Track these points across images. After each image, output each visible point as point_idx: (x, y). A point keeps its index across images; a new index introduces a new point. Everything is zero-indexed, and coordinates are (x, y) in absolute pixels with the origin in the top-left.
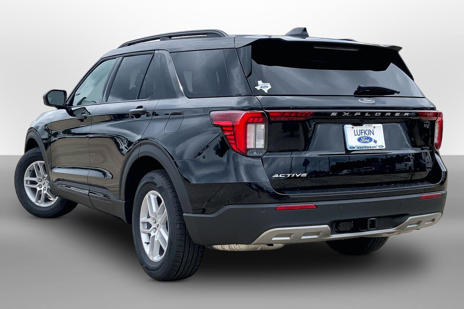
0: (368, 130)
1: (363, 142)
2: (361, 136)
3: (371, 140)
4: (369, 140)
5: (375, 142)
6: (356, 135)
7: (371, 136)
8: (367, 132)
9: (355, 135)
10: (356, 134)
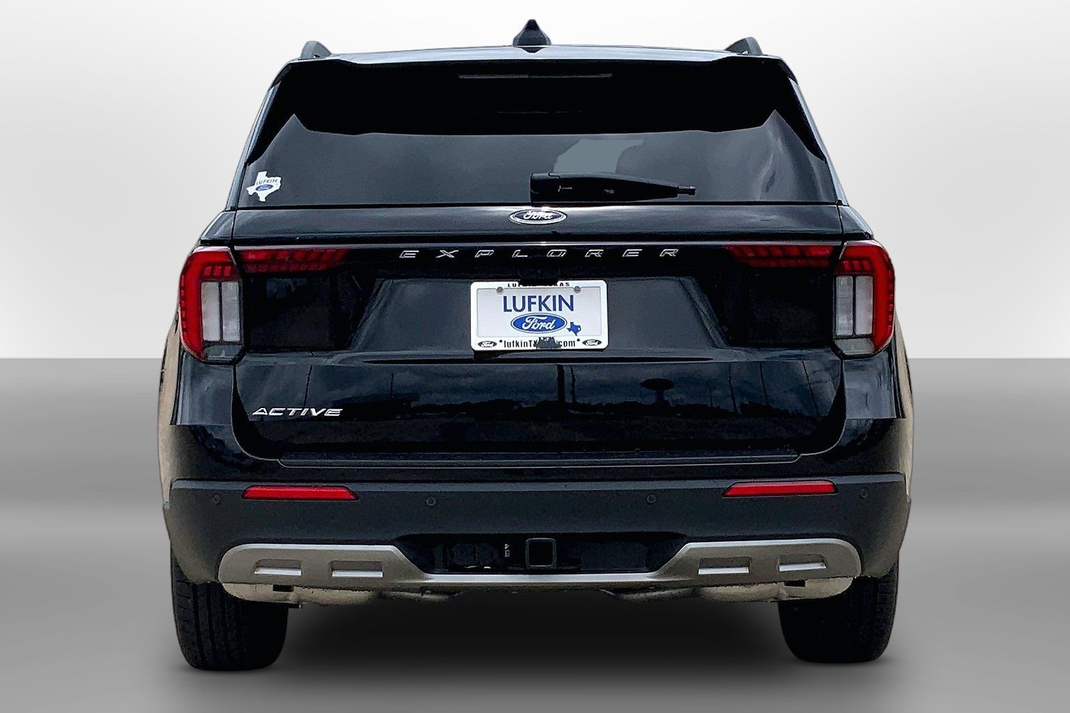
0: (554, 297)
1: (530, 329)
2: (526, 312)
3: (559, 323)
4: (551, 324)
5: (575, 329)
6: (511, 311)
7: (565, 313)
8: (549, 303)
9: (506, 310)
10: (510, 306)
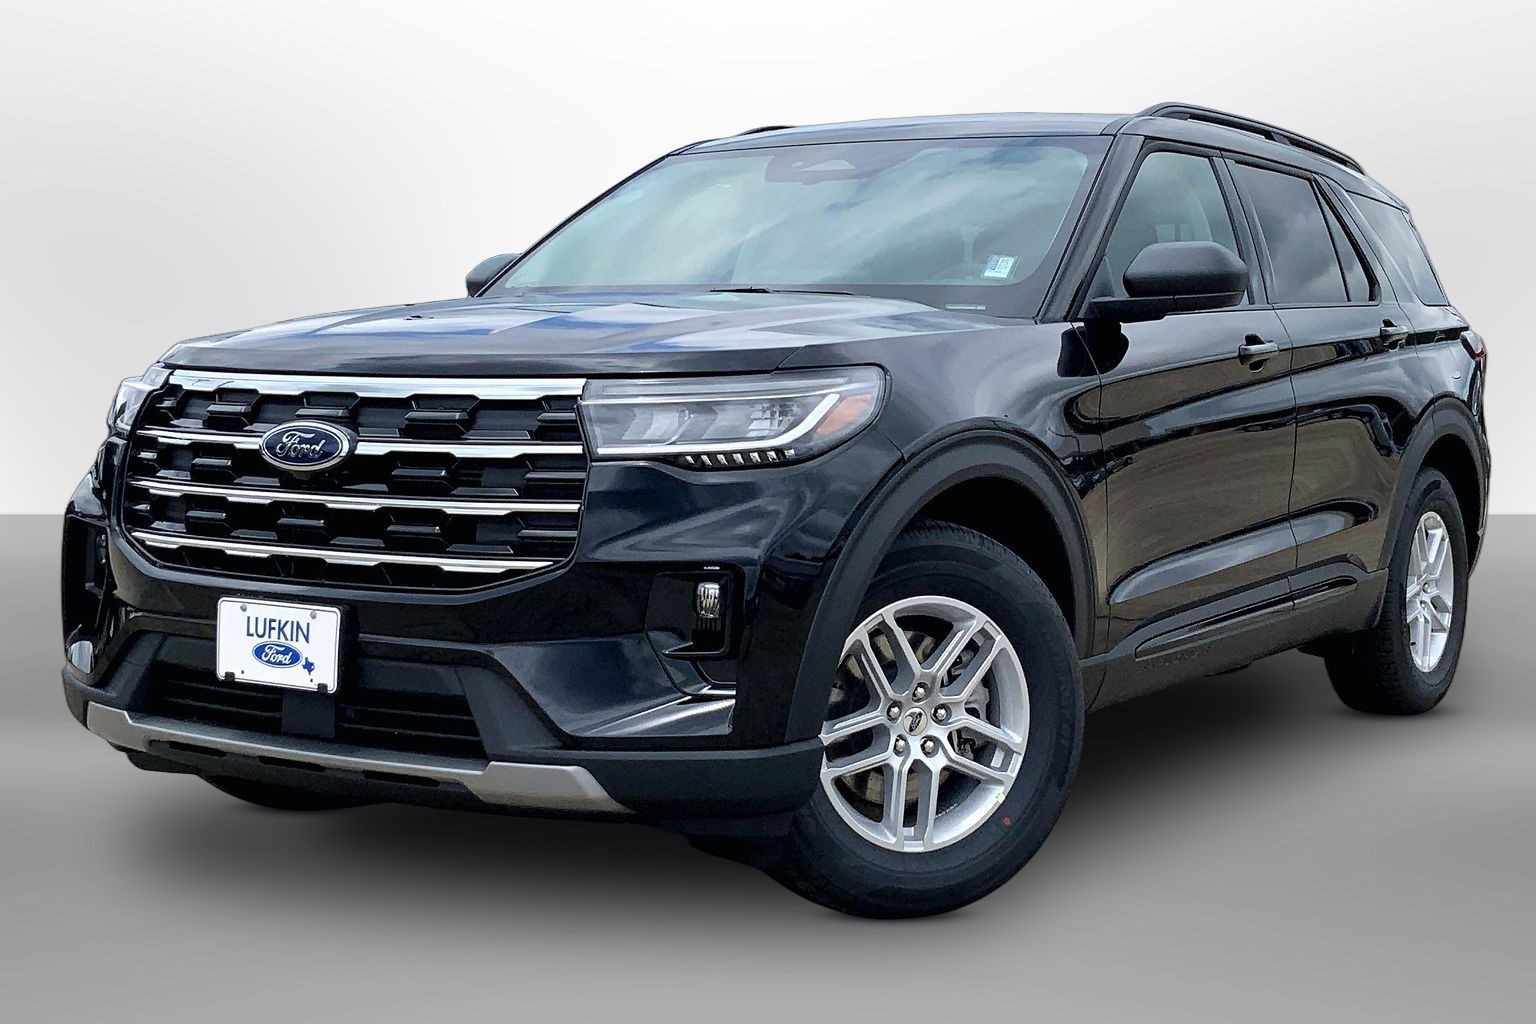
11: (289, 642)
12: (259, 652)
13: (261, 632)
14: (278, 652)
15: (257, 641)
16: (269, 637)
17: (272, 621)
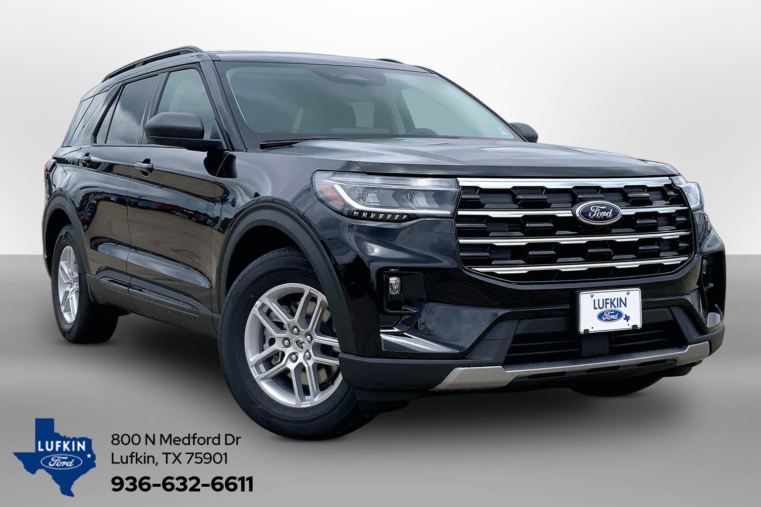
11: (617, 308)
12: (601, 316)
13: (601, 306)
14: (611, 314)
15: (599, 311)
16: (606, 308)
17: (606, 299)
